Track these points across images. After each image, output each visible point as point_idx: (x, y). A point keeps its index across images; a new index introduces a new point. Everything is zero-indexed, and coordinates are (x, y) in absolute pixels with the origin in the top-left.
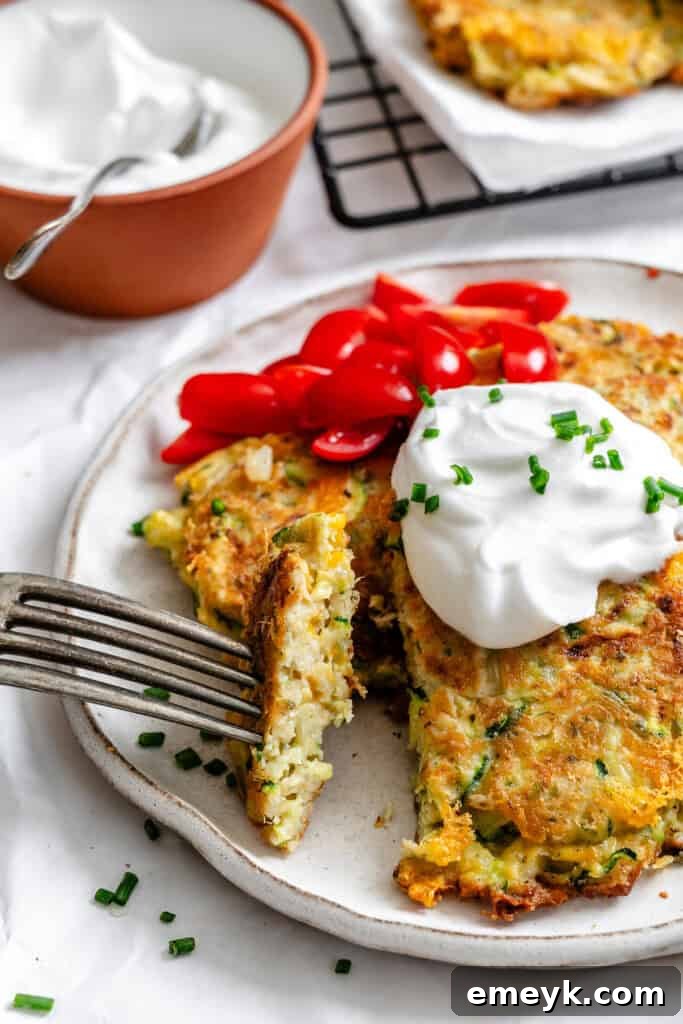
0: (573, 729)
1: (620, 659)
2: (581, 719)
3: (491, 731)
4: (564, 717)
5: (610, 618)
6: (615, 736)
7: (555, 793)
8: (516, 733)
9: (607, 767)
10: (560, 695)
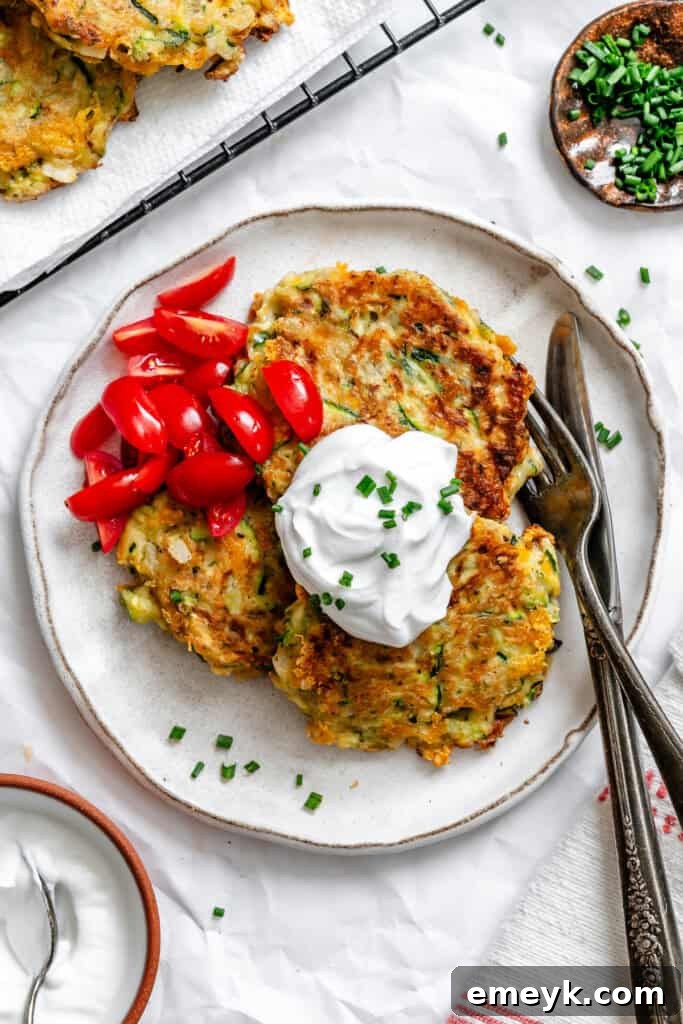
0: (475, 645)
1: (476, 593)
2: (476, 638)
3: (433, 672)
4: (466, 642)
5: (458, 576)
6: (498, 635)
7: (486, 686)
8: (447, 666)
9: (505, 654)
10: (457, 633)
